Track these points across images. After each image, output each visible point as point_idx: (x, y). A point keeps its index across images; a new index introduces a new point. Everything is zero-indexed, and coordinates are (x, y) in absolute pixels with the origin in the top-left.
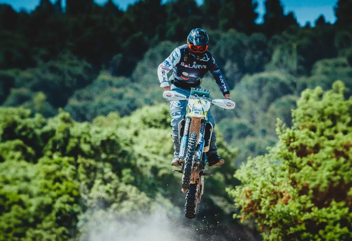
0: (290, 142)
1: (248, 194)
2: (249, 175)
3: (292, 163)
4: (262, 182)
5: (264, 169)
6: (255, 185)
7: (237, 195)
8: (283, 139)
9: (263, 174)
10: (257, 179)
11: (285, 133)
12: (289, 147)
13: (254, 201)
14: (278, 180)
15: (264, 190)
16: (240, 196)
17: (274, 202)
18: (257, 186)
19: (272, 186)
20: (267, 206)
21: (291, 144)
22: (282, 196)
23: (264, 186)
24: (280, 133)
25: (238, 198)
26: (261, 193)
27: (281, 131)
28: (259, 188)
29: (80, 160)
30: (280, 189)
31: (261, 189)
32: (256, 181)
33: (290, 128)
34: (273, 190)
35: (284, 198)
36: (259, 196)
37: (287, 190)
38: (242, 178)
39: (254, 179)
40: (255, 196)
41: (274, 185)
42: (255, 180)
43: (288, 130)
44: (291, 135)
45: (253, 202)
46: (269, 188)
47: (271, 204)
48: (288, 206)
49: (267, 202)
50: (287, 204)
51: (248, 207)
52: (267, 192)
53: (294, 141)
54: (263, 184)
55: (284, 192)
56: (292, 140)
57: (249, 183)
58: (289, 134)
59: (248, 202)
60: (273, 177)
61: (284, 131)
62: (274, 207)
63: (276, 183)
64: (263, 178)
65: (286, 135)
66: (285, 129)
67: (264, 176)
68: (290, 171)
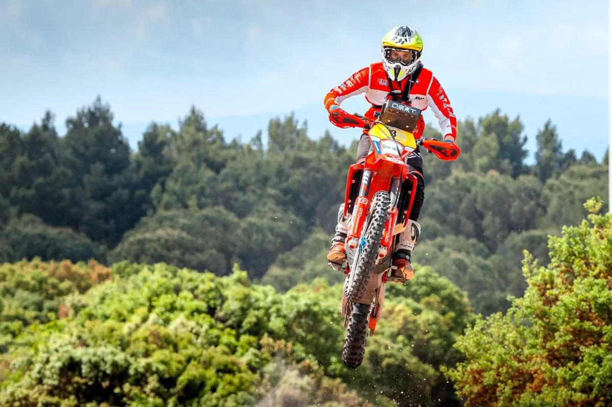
0: (546, 289)
1: (477, 376)
2: (478, 344)
3: (548, 323)
4: (500, 355)
5: (504, 335)
6: (488, 360)
7: (459, 378)
8: (534, 285)
9: (502, 343)
10: (493, 351)
11: (537, 274)
12: (543, 298)
13: (487, 388)
14: (526, 351)
15: (503, 370)
16: (464, 379)
17: (519, 389)
18: (492, 363)
19: (516, 364)
20: (507, 395)
21: (548, 293)
22: (531, 379)
23: (503, 363)
24: (529, 275)
25: (460, 382)
26: (499, 375)
27: (531, 271)
28: (494, 366)
29: (266, 340)
30: (530, 367)
31: (498, 368)
32: (490, 354)
33: (546, 267)
34: (518, 369)
35: (536, 382)
36: (495, 379)
37: (539, 369)
38: (467, 349)
39: (486, 351)
40: (488, 378)
41: (520, 361)
42: (489, 352)
43: (542, 269)
44: (547, 278)
45: (485, 389)
46: (511, 367)
47: (514, 393)
48: (541, 395)
49: (508, 390)
50: (539, 392)
51: (476, 398)
52: (507, 372)
53: (552, 288)
54: (502, 358)
55: (536, 372)
56: (548, 286)
57: (478, 358)
58: (544, 276)
59: (476, 389)
60: (518, 348)
61: (535, 270)
62: (519, 398)
63: (522, 358)
64: (500, 350)
65: (539, 277)
66: (538, 268)
67: (504, 347)
68: (544, 338)
